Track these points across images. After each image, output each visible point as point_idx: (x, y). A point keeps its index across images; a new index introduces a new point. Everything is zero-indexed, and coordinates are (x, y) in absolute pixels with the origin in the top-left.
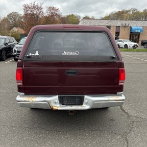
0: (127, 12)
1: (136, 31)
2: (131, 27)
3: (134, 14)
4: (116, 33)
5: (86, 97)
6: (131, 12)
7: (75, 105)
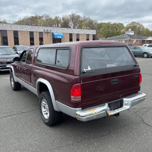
0: (40, 17)
1: (58, 37)
2: (53, 33)
3: (47, 20)
4: (40, 38)
5: (124, 99)
6: (44, 19)
7: (118, 108)
